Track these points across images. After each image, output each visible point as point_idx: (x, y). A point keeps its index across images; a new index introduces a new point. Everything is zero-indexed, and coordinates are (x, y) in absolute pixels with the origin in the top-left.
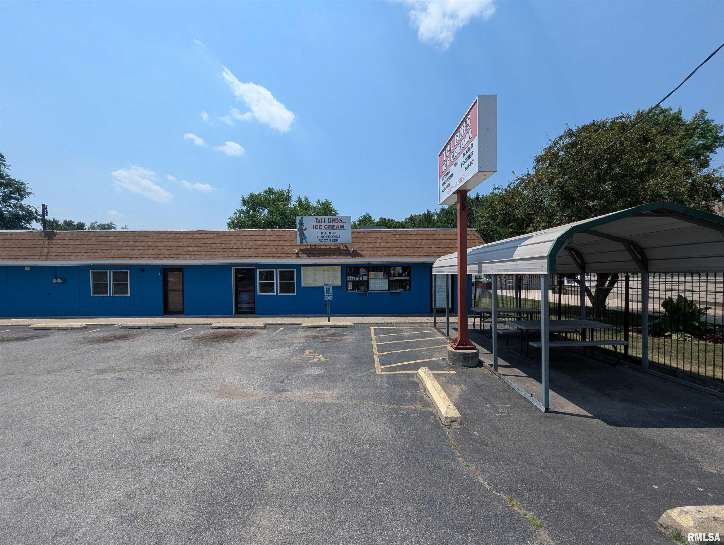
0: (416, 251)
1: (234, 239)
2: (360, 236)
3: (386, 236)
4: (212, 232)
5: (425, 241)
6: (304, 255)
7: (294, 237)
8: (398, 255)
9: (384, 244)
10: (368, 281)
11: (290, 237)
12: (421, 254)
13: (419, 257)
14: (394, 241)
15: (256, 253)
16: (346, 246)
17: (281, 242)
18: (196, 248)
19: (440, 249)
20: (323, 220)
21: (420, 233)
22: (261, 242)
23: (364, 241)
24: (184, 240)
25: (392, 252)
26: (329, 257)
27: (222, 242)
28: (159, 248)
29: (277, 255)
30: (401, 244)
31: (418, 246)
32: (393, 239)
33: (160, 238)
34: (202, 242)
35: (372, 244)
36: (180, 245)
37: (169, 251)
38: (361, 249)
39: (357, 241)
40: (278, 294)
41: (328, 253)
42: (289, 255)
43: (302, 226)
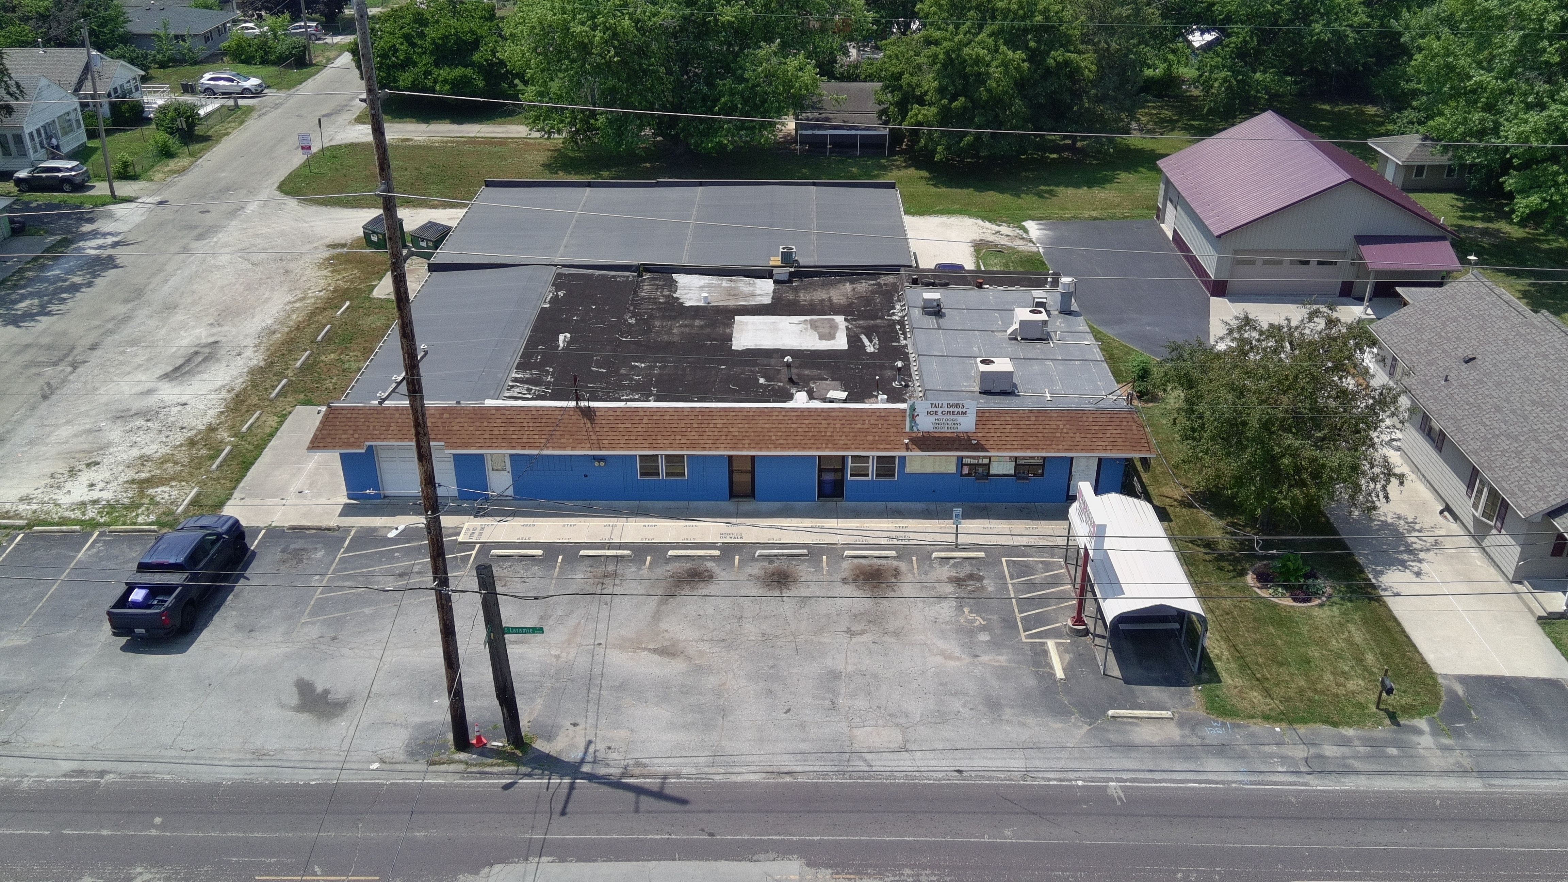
0: (1055, 442)
1: (824, 422)
2: (984, 419)
3: (1018, 419)
5: (1068, 427)
6: (915, 447)
7: (901, 419)
8: (1032, 447)
9: (1014, 430)
10: (989, 465)
11: (895, 418)
12: (1060, 447)
13: (1058, 450)
14: (1028, 427)
15: (856, 442)
16: (967, 435)
19: (1086, 440)
20: (940, 405)
22: (859, 426)
23: (990, 426)
25: (1025, 443)
26: (946, 450)
30: (1036, 431)
31: (1058, 435)
35: (1000, 430)
38: (986, 438)
39: (981, 426)
40: (874, 479)
41: (944, 443)
42: (897, 447)
43: (913, 412)
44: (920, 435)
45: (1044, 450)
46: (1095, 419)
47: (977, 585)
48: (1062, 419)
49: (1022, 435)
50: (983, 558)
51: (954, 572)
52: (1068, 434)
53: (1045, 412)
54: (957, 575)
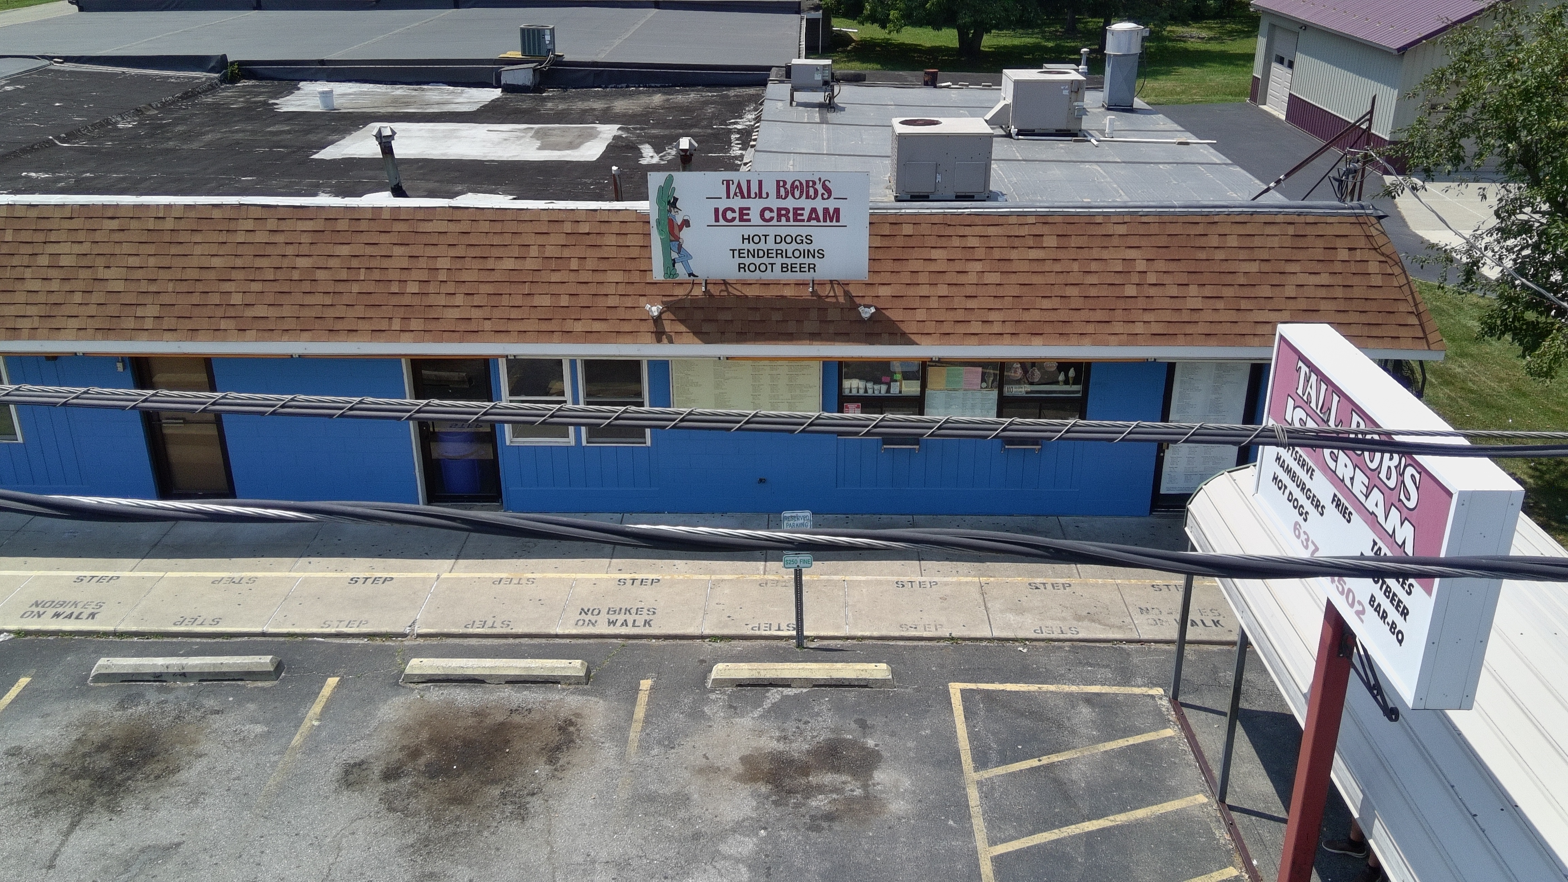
0: (1119, 315)
1: (398, 251)
2: (899, 241)
3: (1004, 242)
5: (1161, 266)
6: (685, 328)
7: (638, 241)
8: (1047, 329)
10: (920, 398)
11: (620, 241)
12: (1139, 328)
13: (1133, 339)
14: (1036, 267)
15: (497, 313)
16: (846, 290)
17: (589, 264)
18: (256, 287)
19: (1220, 304)
20: (755, 188)
22: (509, 264)
23: (916, 266)
24: (197, 250)
25: (1026, 316)
27: (355, 263)
28: (109, 287)
29: (579, 327)
30: (1061, 279)
31: (1131, 291)
32: (1034, 254)
33: (98, 236)
34: (274, 262)
35: (948, 278)
36: (189, 274)
37: (149, 299)
38: (904, 303)
39: (889, 266)
40: (584, 443)
41: (774, 318)
42: (626, 327)
43: (670, 211)
44: (699, 291)
45: (1087, 340)
46: (1247, 242)
47: (847, 789)
48: (1144, 242)
49: (1016, 291)
50: (883, 682)
51: (772, 737)
52: (1162, 288)
53: (1087, 220)
54: (781, 747)
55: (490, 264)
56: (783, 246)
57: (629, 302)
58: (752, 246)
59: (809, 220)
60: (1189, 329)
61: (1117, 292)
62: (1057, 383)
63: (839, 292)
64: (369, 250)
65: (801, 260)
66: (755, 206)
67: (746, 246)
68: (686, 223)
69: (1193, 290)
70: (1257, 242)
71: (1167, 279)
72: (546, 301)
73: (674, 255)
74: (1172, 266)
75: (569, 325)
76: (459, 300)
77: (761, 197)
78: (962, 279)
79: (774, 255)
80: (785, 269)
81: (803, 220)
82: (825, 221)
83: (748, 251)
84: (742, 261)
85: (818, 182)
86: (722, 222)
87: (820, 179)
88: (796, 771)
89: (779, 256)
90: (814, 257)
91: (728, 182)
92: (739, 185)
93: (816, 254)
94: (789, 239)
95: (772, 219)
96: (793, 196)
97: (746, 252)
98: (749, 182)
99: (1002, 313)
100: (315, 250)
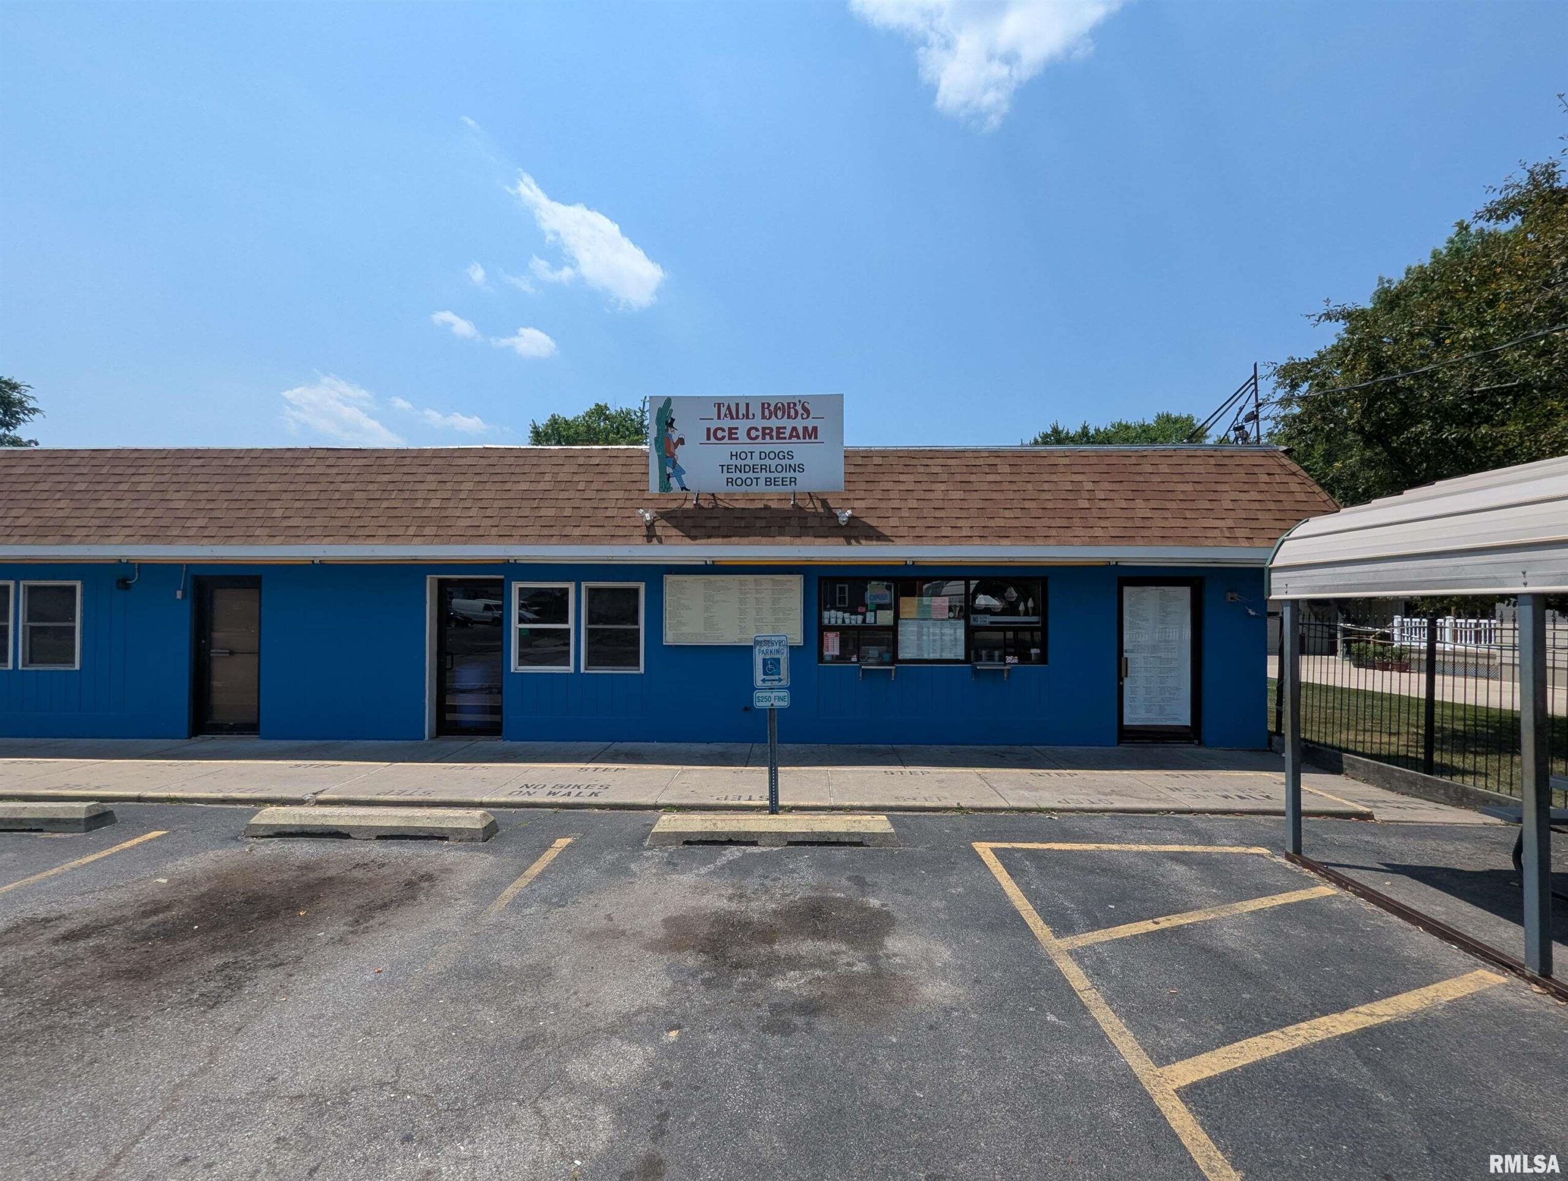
1: (430, 478)
3: (965, 469)
4: (358, 454)
5: (1108, 486)
6: (674, 532)
7: (642, 469)
8: (1013, 533)
10: (893, 629)
11: (625, 469)
12: (1099, 532)
13: (1094, 541)
14: (994, 487)
15: (505, 522)
16: (824, 502)
17: (595, 486)
18: (298, 504)
19: (1168, 514)
20: (743, 411)
21: (1084, 461)
22: (525, 486)
23: (887, 486)
24: (260, 479)
25: (991, 523)
26: (764, 540)
27: (390, 487)
28: (172, 505)
29: (577, 532)
31: (1084, 504)
32: (991, 478)
33: (180, 471)
34: (322, 487)
35: (916, 495)
36: (244, 496)
37: (202, 514)
38: (878, 513)
39: (862, 486)
40: (582, 670)
41: (758, 525)
42: (621, 532)
43: (667, 430)
44: (689, 505)
45: (1051, 541)
46: (1178, 470)
47: (841, 962)
48: (1087, 469)
49: (981, 505)
50: (882, 839)
51: (720, 895)
52: (1111, 502)
53: (1034, 454)
54: (734, 906)
55: (507, 486)
56: (767, 462)
57: (627, 513)
58: (739, 462)
59: (791, 437)
60: (1146, 533)
61: (1072, 505)
62: (1017, 614)
63: (818, 504)
64: (405, 478)
65: (783, 474)
66: (743, 425)
67: (734, 462)
68: (681, 441)
69: (1139, 503)
70: (1185, 469)
71: (1112, 495)
72: (551, 512)
73: (669, 470)
74: (1116, 486)
75: (567, 531)
76: (473, 512)
77: (748, 418)
78: (928, 495)
79: (759, 470)
80: (768, 483)
81: (785, 438)
82: (804, 438)
83: (736, 466)
84: (729, 475)
85: (798, 403)
86: (713, 440)
87: (800, 401)
88: (752, 937)
89: (764, 471)
90: (795, 471)
91: (719, 405)
92: (729, 408)
93: (797, 469)
94: (772, 455)
95: (757, 437)
96: (776, 416)
97: (734, 467)
98: (737, 405)
99: (969, 521)
100: (360, 478)
